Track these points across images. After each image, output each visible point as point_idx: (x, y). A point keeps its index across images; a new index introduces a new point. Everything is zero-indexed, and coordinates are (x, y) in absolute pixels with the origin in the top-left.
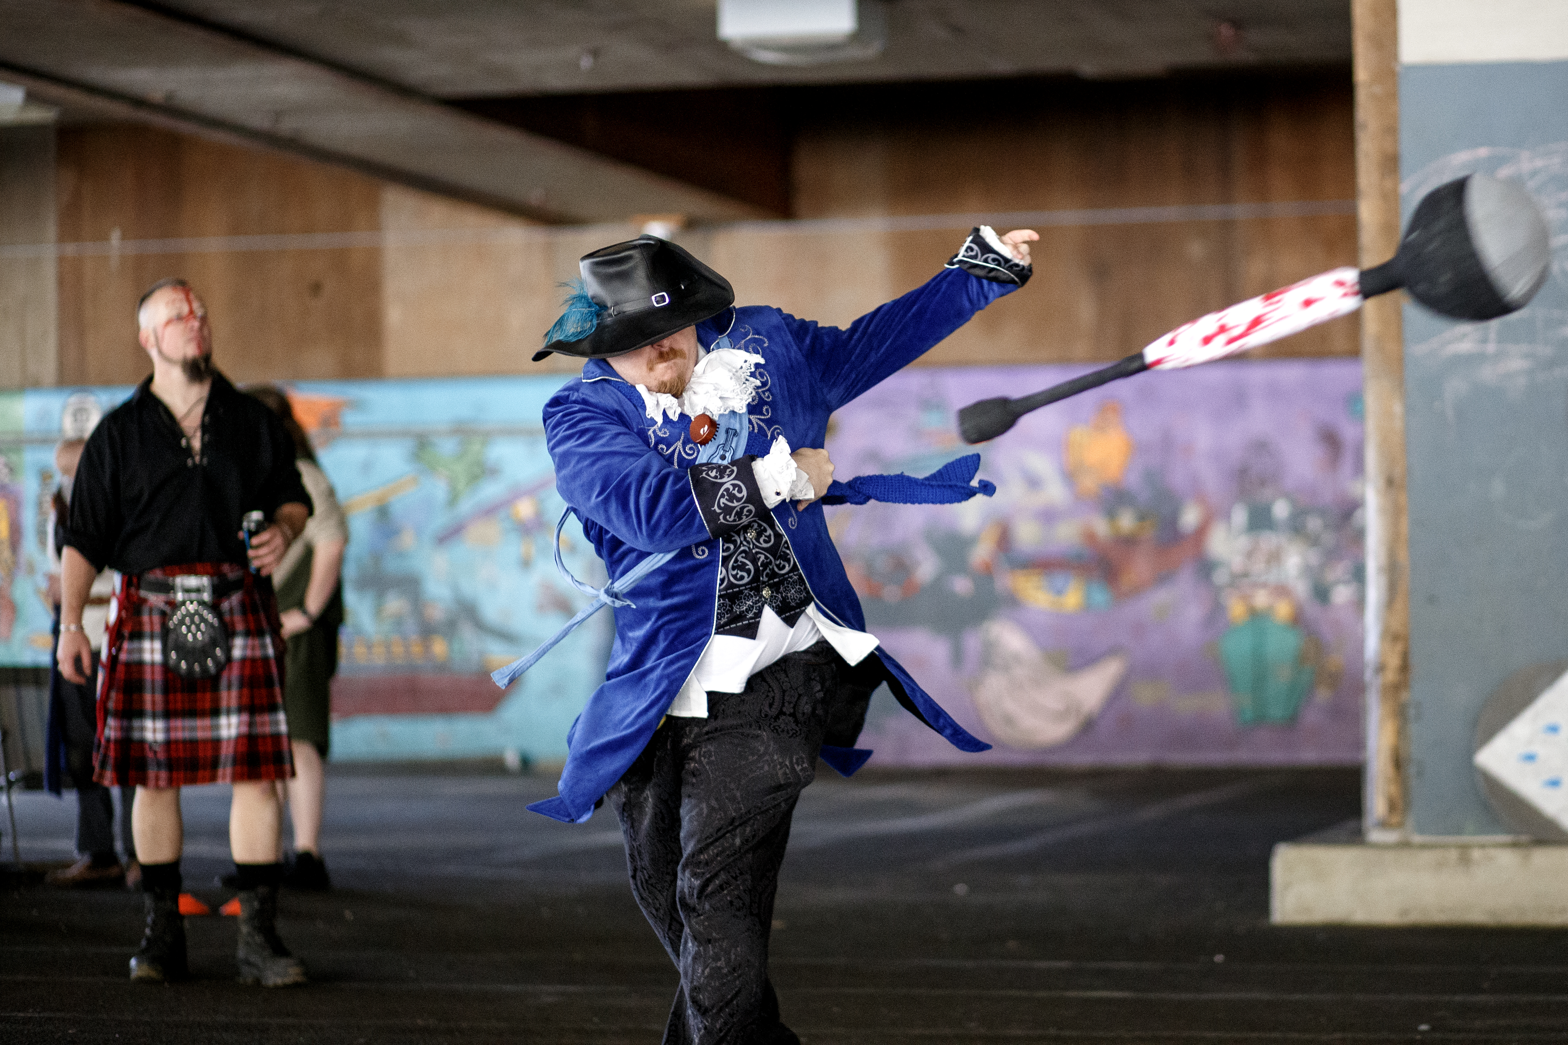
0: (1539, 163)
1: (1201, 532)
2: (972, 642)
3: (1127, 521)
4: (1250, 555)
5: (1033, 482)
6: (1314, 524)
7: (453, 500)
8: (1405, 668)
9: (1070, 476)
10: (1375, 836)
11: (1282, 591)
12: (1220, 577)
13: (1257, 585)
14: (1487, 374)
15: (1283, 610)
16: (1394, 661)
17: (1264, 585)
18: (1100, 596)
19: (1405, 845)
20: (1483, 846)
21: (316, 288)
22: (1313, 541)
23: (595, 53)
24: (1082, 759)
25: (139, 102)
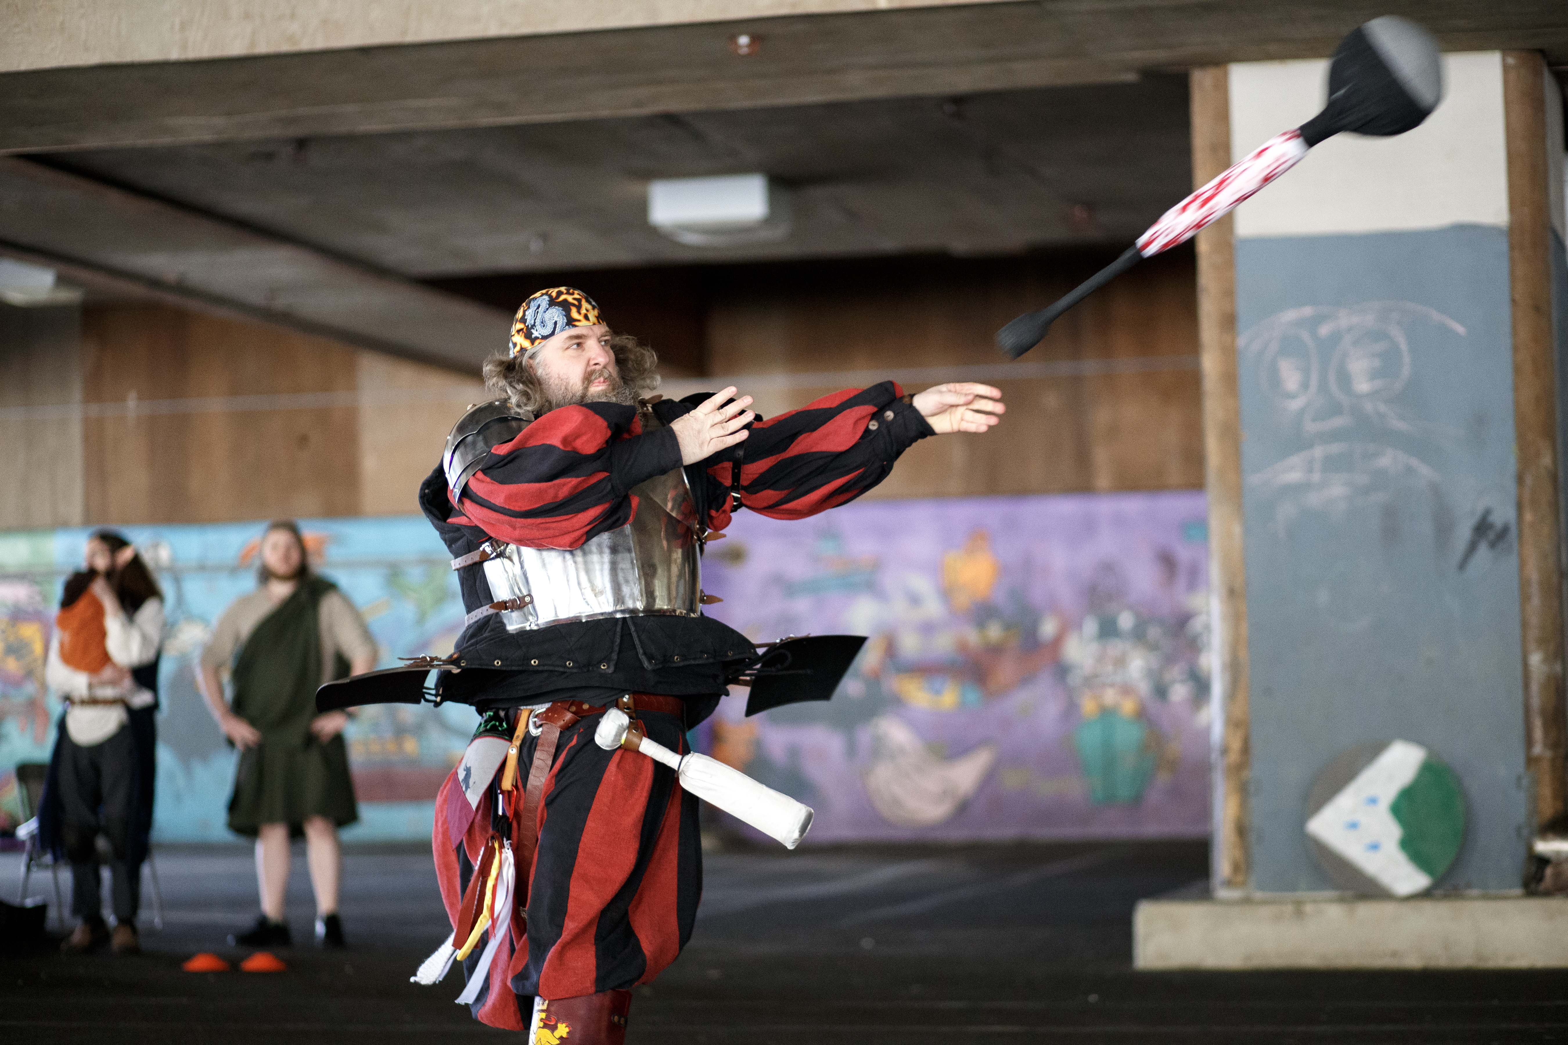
0: (1355, 320)
1: (1057, 642)
2: (864, 736)
3: (994, 632)
4: (1100, 659)
5: (915, 600)
6: (1154, 632)
7: (421, 619)
8: (1246, 750)
9: (946, 593)
10: (1222, 893)
11: (1126, 690)
12: (1074, 679)
13: (1106, 685)
14: (1314, 500)
15: (1128, 706)
16: (1236, 745)
17: (1112, 685)
18: (973, 696)
19: (1247, 901)
20: (1315, 901)
21: (303, 440)
22: (1153, 647)
23: (544, 237)
24: (959, 835)
25: (155, 283)
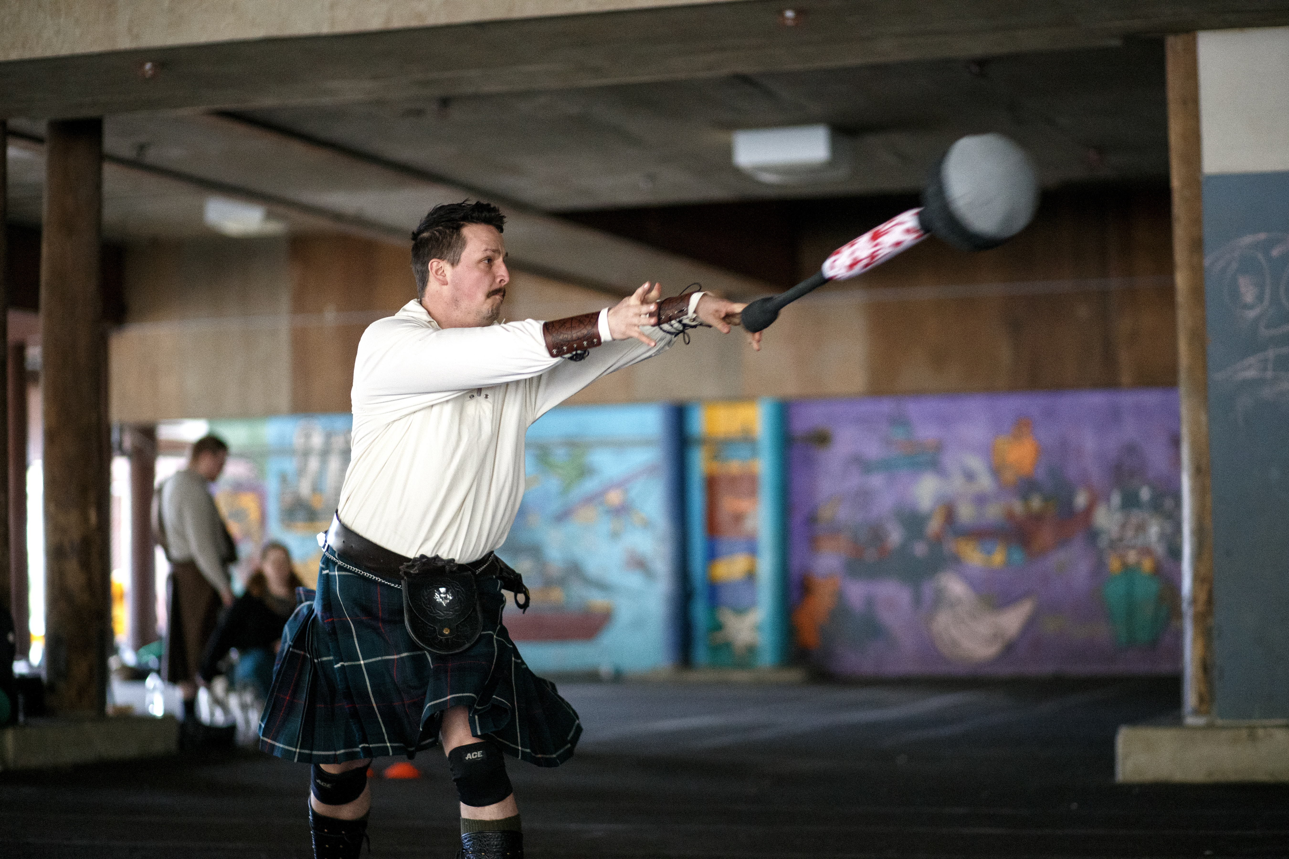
1: (1089, 510)
2: (927, 590)
3: (1036, 503)
4: (1123, 526)
5: (970, 476)
6: (1168, 503)
7: (565, 491)
8: (1210, 601)
9: (996, 471)
10: (1190, 720)
11: (1146, 551)
12: (1103, 542)
13: (1129, 547)
14: (1266, 393)
15: (1147, 565)
16: (1203, 597)
17: (1133, 547)
18: (1018, 556)
19: (1210, 727)
20: (1265, 727)
22: (1168, 516)
23: (651, 177)
24: (1006, 670)
25: (338, 217)
